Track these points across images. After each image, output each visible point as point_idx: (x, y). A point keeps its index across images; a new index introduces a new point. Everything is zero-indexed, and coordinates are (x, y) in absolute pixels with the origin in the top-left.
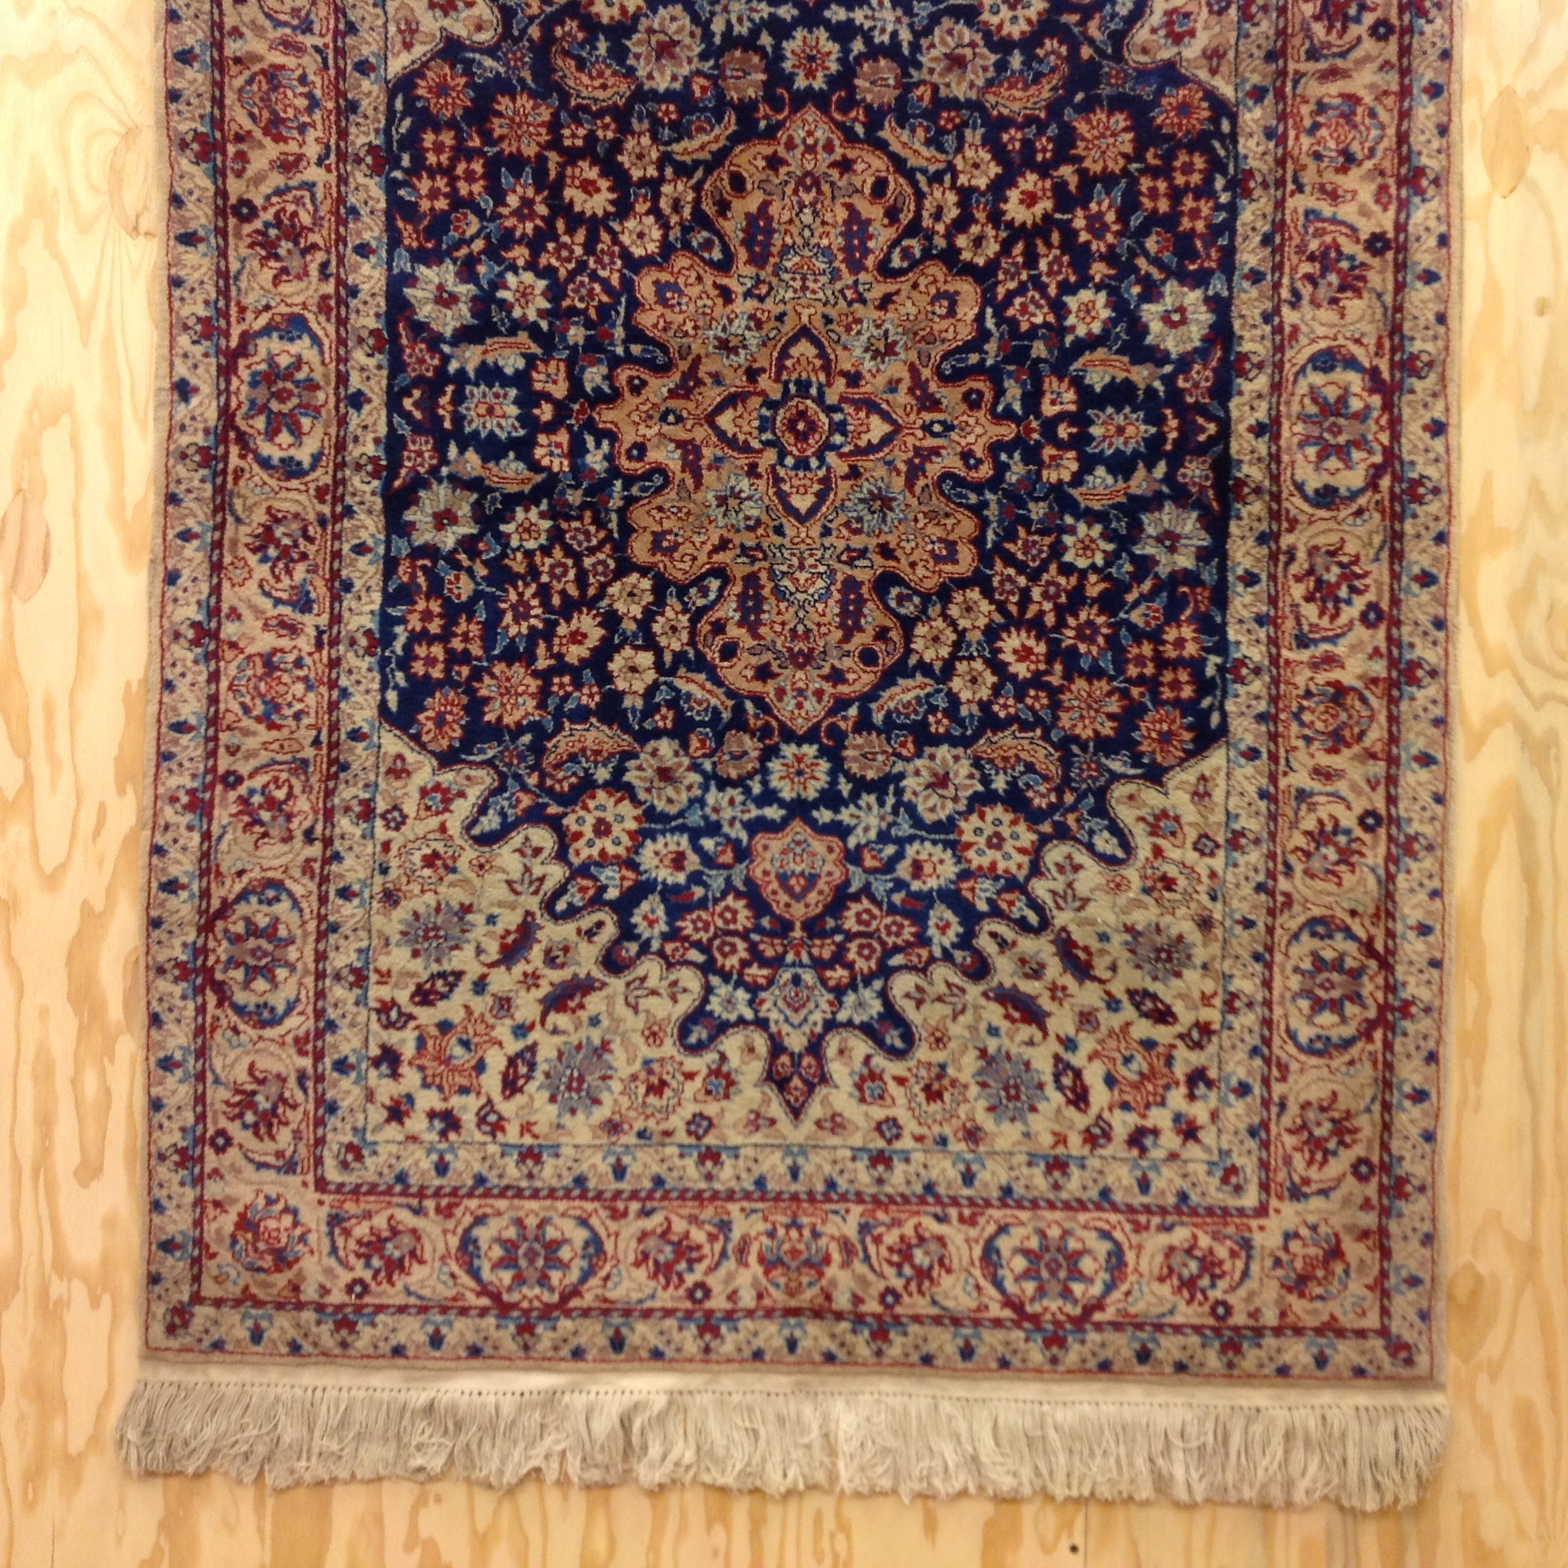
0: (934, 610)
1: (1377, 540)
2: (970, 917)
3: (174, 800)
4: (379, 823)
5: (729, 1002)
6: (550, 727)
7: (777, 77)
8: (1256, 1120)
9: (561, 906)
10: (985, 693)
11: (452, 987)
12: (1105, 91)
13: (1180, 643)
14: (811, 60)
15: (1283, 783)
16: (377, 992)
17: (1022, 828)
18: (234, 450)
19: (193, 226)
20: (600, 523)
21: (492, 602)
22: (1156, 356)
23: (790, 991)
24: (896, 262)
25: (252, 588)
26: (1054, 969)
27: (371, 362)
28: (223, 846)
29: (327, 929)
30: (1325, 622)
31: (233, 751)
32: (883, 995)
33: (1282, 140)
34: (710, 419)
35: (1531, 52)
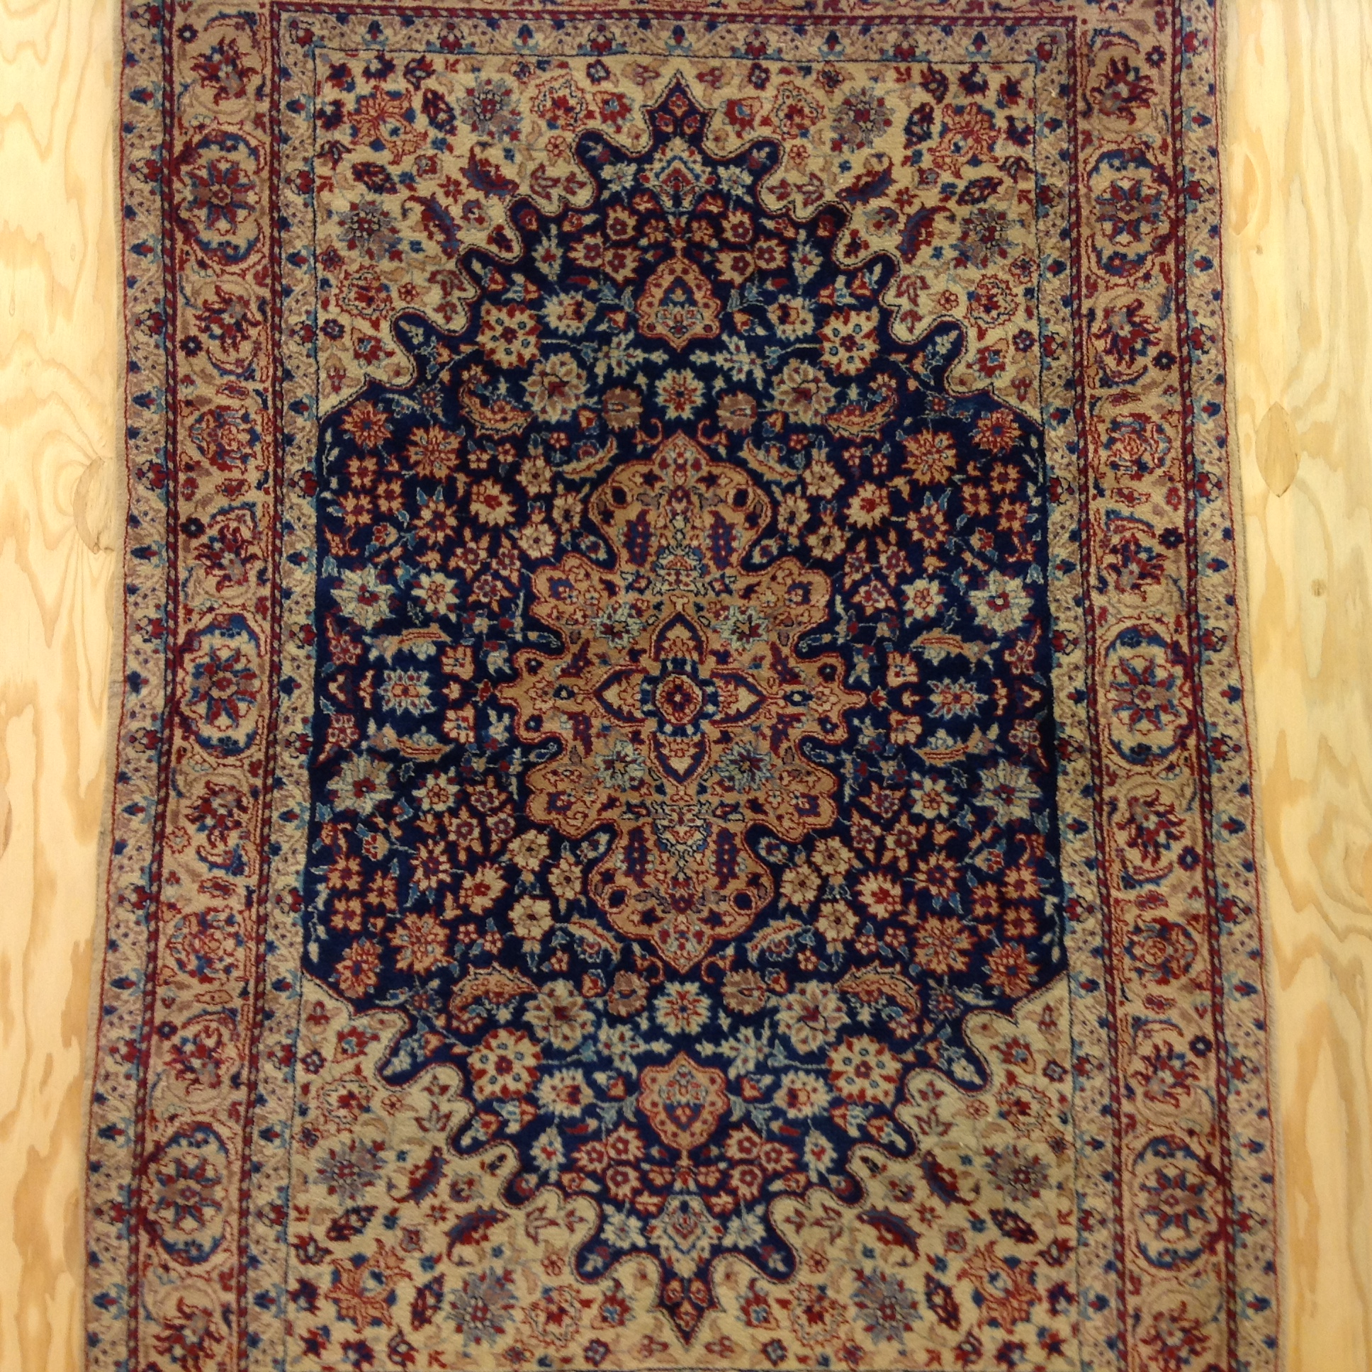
0: (800, 858)
1: (1188, 792)
2: (843, 1143)
3: (114, 1050)
4: (299, 1067)
5: (623, 1230)
6: (456, 972)
7: (651, 409)
8: (1114, 1332)
9: (466, 1141)
10: (848, 933)
11: (365, 1221)
12: (930, 415)
13: (1020, 885)
14: (679, 395)
15: (1120, 1012)
16: (296, 1228)
17: (886, 1057)
18: (178, 733)
19: (147, 542)
20: (502, 787)
21: (405, 859)
22: (985, 635)
23: (679, 1217)
24: (757, 558)
25: (190, 853)
26: (922, 1191)
27: (301, 653)
28: (158, 1093)
29: (251, 1169)
30: (1147, 865)
31: (168, 1003)
32: (765, 1220)
33: (1083, 453)
34: (598, 694)
35: (1295, 374)
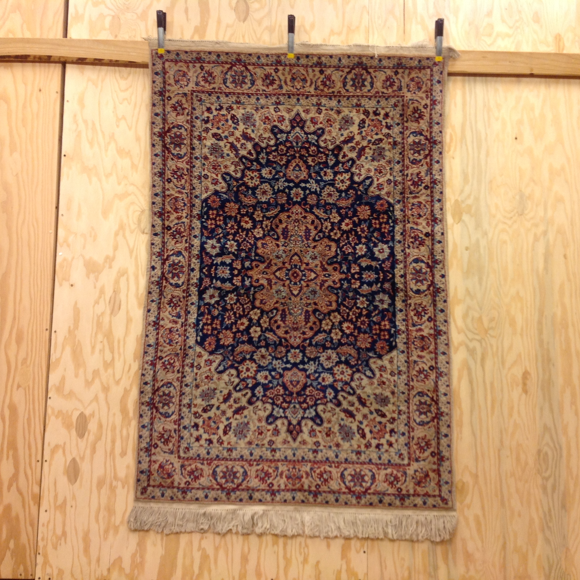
0: (327, 317)
1: (430, 302)
2: (336, 391)
3: (147, 363)
4: (195, 368)
5: (278, 412)
6: (236, 345)
7: (289, 198)
8: (407, 442)
9: (238, 388)
10: (339, 337)
11: (211, 408)
12: (364, 201)
13: (385, 325)
14: (297, 195)
15: (410, 359)
16: (194, 409)
17: (348, 369)
18: (164, 282)
19: (157, 232)
20: (248, 297)
21: (223, 316)
22: (377, 259)
23: (293, 409)
24: (317, 238)
25: (167, 313)
26: (357, 404)
27: (196, 261)
28: (158, 374)
29: (182, 394)
30: (419, 321)
31: (161, 351)
32: (316, 410)
33: (404, 212)
34: (274, 273)
35: (462, 191)
